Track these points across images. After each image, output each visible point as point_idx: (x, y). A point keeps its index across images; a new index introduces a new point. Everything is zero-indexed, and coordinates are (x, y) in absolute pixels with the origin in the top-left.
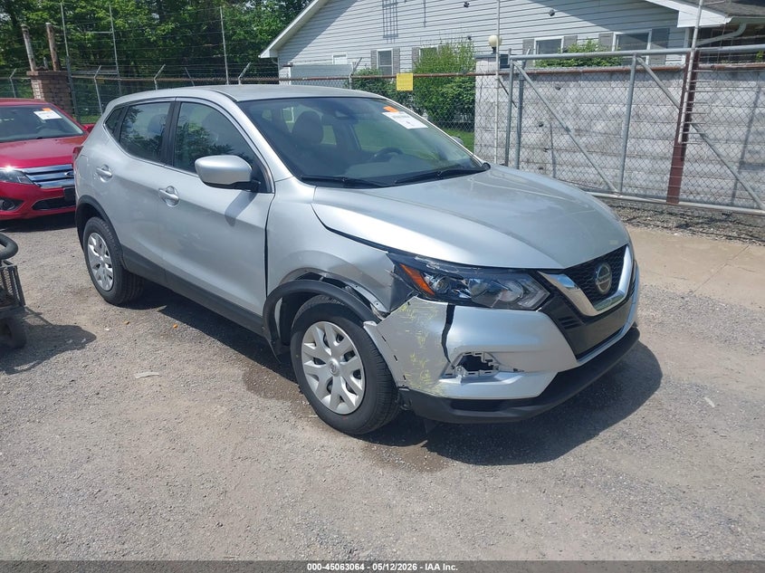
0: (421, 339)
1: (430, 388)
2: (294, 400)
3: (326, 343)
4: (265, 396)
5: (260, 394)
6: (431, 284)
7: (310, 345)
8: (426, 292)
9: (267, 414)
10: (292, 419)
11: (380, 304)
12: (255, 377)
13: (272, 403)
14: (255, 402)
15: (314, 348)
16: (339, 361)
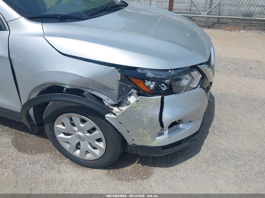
0: (145, 120)
1: (151, 143)
2: (51, 152)
3: (73, 125)
4: (32, 153)
5: (28, 153)
6: (149, 86)
7: (60, 126)
8: (147, 92)
9: (38, 166)
10: (55, 165)
11: (110, 100)
12: (20, 141)
13: (37, 157)
14: (26, 160)
15: (64, 128)
16: (84, 133)
